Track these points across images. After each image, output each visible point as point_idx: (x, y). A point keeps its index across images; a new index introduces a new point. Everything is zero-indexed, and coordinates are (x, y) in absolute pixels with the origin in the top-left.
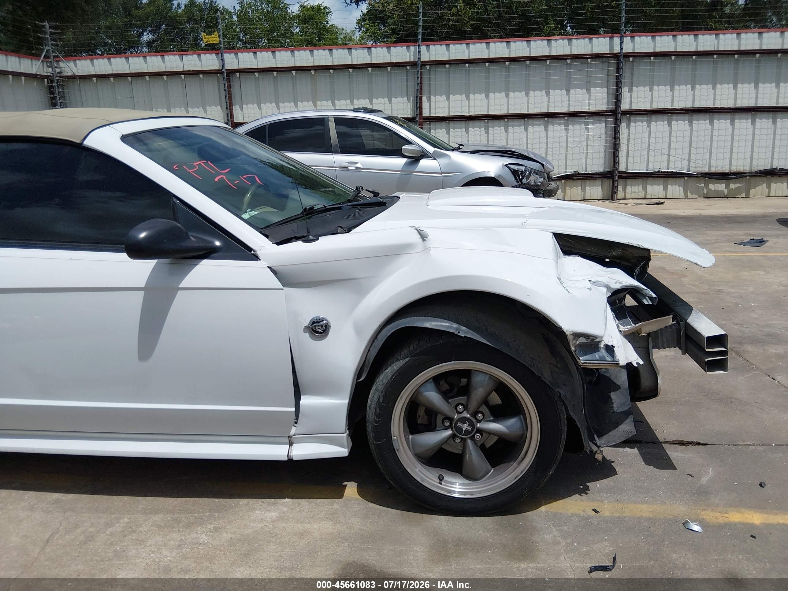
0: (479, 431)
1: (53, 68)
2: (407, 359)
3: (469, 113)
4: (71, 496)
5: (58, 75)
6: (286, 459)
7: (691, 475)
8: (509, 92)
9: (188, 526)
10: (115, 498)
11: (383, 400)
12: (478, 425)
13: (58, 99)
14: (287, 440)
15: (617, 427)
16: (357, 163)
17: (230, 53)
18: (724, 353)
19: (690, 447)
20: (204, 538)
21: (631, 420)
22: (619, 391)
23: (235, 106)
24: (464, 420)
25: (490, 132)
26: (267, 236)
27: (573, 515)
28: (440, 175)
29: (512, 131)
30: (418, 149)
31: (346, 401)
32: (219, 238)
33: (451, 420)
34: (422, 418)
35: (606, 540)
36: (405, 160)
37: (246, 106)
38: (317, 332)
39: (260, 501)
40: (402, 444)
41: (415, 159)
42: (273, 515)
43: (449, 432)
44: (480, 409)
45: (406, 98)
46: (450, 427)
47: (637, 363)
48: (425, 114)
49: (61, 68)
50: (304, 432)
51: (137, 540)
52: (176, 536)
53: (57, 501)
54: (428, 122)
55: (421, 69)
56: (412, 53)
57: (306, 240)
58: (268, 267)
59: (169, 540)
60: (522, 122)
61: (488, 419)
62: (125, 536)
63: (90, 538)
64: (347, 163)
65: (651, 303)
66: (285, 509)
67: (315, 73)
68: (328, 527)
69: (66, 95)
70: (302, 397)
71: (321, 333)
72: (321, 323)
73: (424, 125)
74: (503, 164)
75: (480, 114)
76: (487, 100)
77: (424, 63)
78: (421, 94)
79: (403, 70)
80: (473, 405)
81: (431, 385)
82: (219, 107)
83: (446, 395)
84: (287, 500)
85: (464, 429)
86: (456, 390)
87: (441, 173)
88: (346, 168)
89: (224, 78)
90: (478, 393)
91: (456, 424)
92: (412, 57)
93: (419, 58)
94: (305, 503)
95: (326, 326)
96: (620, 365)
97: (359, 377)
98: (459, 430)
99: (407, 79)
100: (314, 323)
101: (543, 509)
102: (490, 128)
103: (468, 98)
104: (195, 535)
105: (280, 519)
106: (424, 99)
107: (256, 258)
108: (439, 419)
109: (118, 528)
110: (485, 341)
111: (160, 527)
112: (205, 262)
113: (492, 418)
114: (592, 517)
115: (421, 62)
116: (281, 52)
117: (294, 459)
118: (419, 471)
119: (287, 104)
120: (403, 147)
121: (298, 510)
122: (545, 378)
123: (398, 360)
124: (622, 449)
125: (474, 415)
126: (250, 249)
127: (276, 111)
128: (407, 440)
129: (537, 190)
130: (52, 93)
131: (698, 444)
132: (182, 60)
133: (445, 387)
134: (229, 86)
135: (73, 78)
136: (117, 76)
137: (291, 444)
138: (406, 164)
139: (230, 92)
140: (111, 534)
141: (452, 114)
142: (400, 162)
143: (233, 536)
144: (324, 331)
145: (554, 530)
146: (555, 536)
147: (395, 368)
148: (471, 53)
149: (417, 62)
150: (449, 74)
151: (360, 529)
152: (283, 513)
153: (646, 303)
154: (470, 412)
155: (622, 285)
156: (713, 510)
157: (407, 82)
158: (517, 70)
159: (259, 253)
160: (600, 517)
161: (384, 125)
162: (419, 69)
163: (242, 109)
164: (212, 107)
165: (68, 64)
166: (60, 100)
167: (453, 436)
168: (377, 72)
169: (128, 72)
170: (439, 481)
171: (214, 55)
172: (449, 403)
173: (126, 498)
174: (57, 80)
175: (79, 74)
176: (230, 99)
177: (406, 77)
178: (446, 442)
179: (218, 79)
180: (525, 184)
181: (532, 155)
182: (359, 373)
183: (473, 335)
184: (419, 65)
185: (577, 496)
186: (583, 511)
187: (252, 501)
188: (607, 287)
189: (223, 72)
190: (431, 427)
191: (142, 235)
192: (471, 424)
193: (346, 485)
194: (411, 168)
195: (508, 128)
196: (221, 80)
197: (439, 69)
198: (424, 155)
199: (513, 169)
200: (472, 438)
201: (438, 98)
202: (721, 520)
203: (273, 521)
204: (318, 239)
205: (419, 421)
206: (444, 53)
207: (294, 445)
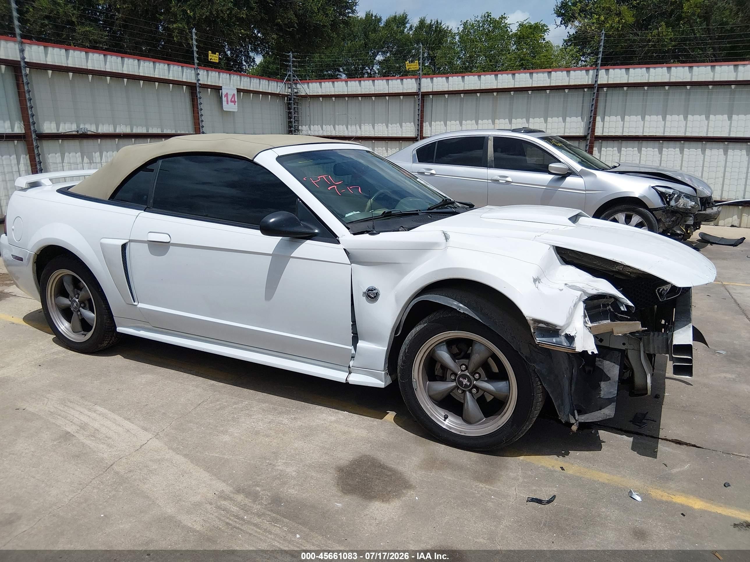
0: (475, 387)
1: (292, 89)
2: (426, 324)
3: (643, 133)
4: (221, 384)
5: (295, 94)
6: (344, 381)
7: (666, 465)
8: (688, 114)
9: (280, 413)
10: (245, 390)
11: (408, 351)
12: (475, 382)
13: (293, 113)
14: (347, 369)
15: (600, 409)
16: (507, 177)
17: (427, 78)
18: (690, 361)
19: (684, 446)
20: (286, 421)
21: (613, 406)
22: (609, 381)
23: (425, 123)
24: (464, 377)
25: (663, 153)
26: (348, 228)
27: (542, 466)
28: (584, 192)
29: (688, 153)
30: (565, 167)
31: (386, 348)
32: (318, 228)
33: (456, 374)
34: (438, 371)
35: (556, 487)
36: (551, 177)
37: (435, 123)
38: (371, 297)
39: (328, 409)
40: (420, 386)
41: (563, 176)
42: (333, 418)
43: (454, 384)
44: (478, 371)
45: (580, 117)
46: (454, 380)
47: (592, 353)
48: (598, 132)
49: (298, 89)
50: (357, 366)
51: (248, 414)
52: (271, 417)
53: (213, 385)
54: (600, 141)
55: (598, 91)
56: (591, 77)
57: (371, 233)
58: (344, 249)
59: (265, 418)
60: (699, 144)
61: (483, 379)
62: (242, 411)
63: (223, 408)
64: (499, 177)
65: (626, 310)
66: (342, 417)
67: (497, 95)
68: (363, 433)
69: (300, 111)
70: (359, 341)
71: (373, 298)
72: (374, 291)
73: (595, 143)
74: (650, 186)
75: (655, 135)
76: (664, 122)
77: (602, 86)
78: (595, 114)
79: (580, 92)
80: (471, 367)
81: (445, 348)
82: (413, 123)
83: (454, 357)
84: (346, 412)
85: (464, 383)
86: (463, 353)
87: (585, 191)
88: (497, 181)
89: (419, 99)
90: (476, 358)
91: (459, 378)
92: (590, 80)
93: (596, 81)
94: (356, 417)
95: (376, 294)
96: (576, 351)
97: (396, 333)
98: (461, 383)
99: (583, 100)
100: (369, 290)
101: (522, 458)
102: (664, 149)
103: (643, 119)
104: (281, 419)
105: (336, 422)
106: (598, 119)
107: (338, 242)
108: (449, 373)
109: (240, 406)
110: (478, 318)
111: (264, 410)
112: (308, 242)
113: (486, 379)
114: (556, 472)
115: (598, 85)
116: (470, 77)
117: (350, 383)
118: (430, 408)
119: (469, 122)
120: (550, 165)
121: (350, 419)
122: (522, 353)
123: (420, 324)
124: (620, 436)
125: (473, 373)
126: (336, 236)
127: (459, 127)
128: (424, 384)
129: (687, 213)
130: (289, 109)
131: (694, 446)
132: (388, 84)
133: (456, 350)
134: (423, 106)
135: (306, 97)
136: (338, 96)
137: (350, 373)
138: (552, 181)
139: (422, 111)
140: (235, 408)
141: (625, 134)
142: (545, 178)
143: (303, 424)
144: (375, 297)
145: (520, 472)
146: (518, 475)
147: (417, 329)
148: (650, 77)
149: (594, 85)
150: (626, 96)
151: (383, 439)
152: (339, 419)
153: (623, 309)
154: (469, 372)
155: (598, 291)
156: (664, 490)
157: (583, 103)
158: (699, 94)
159: (340, 239)
160: (563, 473)
161: (538, 145)
162: (596, 91)
163: (431, 126)
164: (407, 123)
165: (303, 86)
166: (294, 114)
167: (457, 387)
168: (555, 93)
169: (346, 93)
170: (444, 419)
171: (414, 80)
172: (455, 362)
173: (252, 391)
174: (294, 99)
175: (311, 94)
176: (422, 117)
177: (582, 99)
178: (451, 391)
179: (415, 101)
180: (672, 206)
181: (687, 179)
182: (396, 329)
183: (469, 313)
184: (595, 87)
185: (555, 457)
186: (552, 466)
187: (323, 408)
188: (584, 292)
189: (419, 94)
190: (443, 379)
191: (272, 220)
192: (469, 380)
193: (388, 413)
194: (556, 184)
195: (683, 150)
196: (417, 99)
197: (616, 91)
198: (571, 172)
199: (660, 191)
200: (470, 392)
201: (613, 118)
202: (664, 499)
203: (331, 422)
204: (379, 233)
205: (436, 373)
206: (623, 77)
207: (352, 374)
